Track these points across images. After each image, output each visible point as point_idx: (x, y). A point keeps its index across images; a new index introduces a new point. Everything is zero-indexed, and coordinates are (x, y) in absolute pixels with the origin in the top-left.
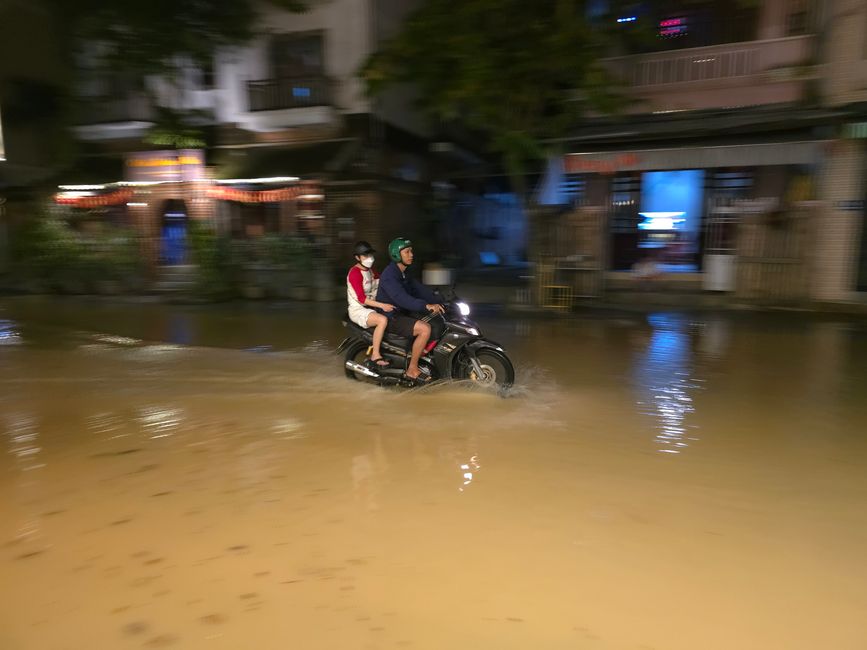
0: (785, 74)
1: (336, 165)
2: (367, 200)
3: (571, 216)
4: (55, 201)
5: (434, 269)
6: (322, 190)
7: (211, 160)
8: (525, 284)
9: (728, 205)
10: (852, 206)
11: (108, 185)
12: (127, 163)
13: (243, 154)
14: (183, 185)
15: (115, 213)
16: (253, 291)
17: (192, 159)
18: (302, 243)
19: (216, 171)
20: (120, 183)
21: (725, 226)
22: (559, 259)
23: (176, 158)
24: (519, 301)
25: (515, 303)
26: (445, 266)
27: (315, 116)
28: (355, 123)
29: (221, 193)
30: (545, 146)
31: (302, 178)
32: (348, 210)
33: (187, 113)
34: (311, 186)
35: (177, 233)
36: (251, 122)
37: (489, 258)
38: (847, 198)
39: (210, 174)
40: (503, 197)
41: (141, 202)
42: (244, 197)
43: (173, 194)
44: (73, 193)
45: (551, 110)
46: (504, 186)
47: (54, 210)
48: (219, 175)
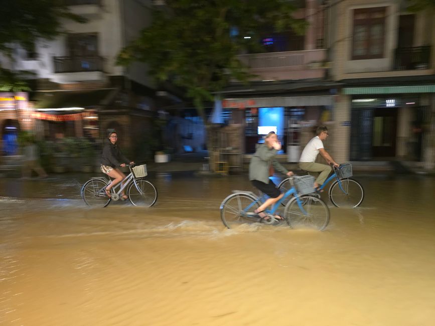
0: (316, 66)
1: (105, 102)
2: (124, 120)
3: (227, 128)
5: (160, 154)
6: (96, 115)
7: (32, 98)
8: (207, 161)
9: (296, 123)
10: (345, 124)
13: (51, 95)
14: (17, 112)
16: (59, 169)
17: (22, 98)
18: (86, 142)
19: (35, 104)
21: (295, 133)
22: (222, 149)
23: (13, 97)
24: (204, 169)
25: (203, 171)
26: (165, 153)
27: (94, 76)
28: (115, 81)
29: (38, 116)
30: (214, 95)
31: (86, 108)
32: (112, 125)
33: (18, 73)
34: (91, 113)
35: (12, 138)
36: (56, 78)
37: (188, 149)
38: (345, 120)
39: (32, 105)
40: (195, 119)
42: (53, 118)
43: (11, 117)
45: (215, 78)
46: (194, 113)
48: (37, 106)
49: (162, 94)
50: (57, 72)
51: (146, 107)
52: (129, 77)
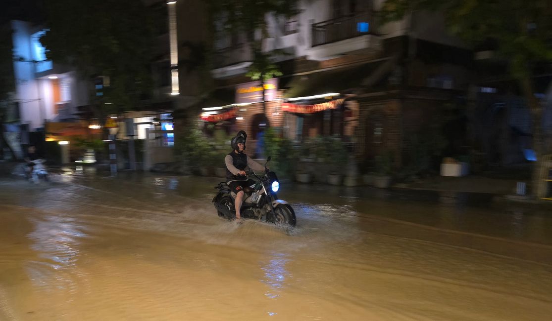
2: (393, 106)
4: (201, 117)
5: (448, 163)
7: (283, 85)
11: (224, 107)
12: (237, 91)
14: (264, 104)
15: (228, 124)
16: (303, 178)
17: (271, 86)
18: (339, 142)
19: (284, 92)
20: (233, 105)
23: (262, 86)
26: (458, 160)
27: (359, 44)
28: (390, 44)
29: (286, 107)
31: (342, 93)
36: (313, 54)
39: (281, 95)
41: (240, 117)
43: (259, 111)
44: (208, 113)
47: (200, 124)
48: (286, 95)
49: (483, 55)
50: (314, 45)
51: (448, 84)
52: (414, 35)
